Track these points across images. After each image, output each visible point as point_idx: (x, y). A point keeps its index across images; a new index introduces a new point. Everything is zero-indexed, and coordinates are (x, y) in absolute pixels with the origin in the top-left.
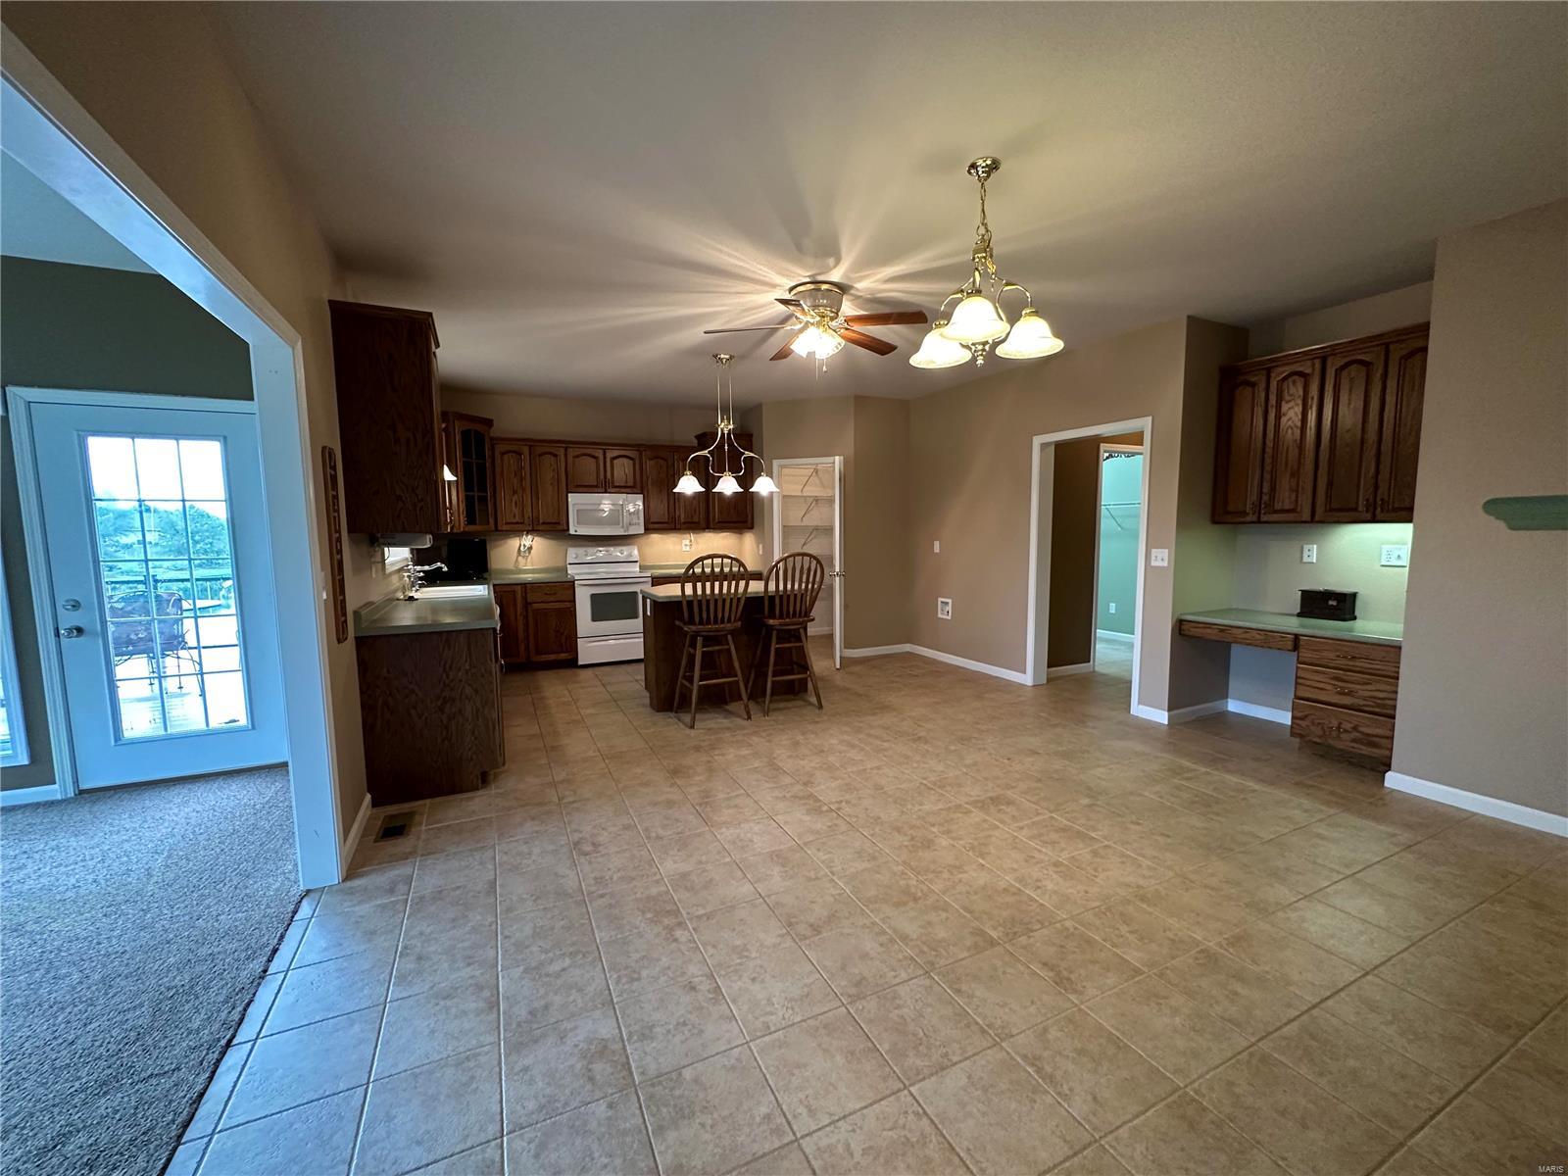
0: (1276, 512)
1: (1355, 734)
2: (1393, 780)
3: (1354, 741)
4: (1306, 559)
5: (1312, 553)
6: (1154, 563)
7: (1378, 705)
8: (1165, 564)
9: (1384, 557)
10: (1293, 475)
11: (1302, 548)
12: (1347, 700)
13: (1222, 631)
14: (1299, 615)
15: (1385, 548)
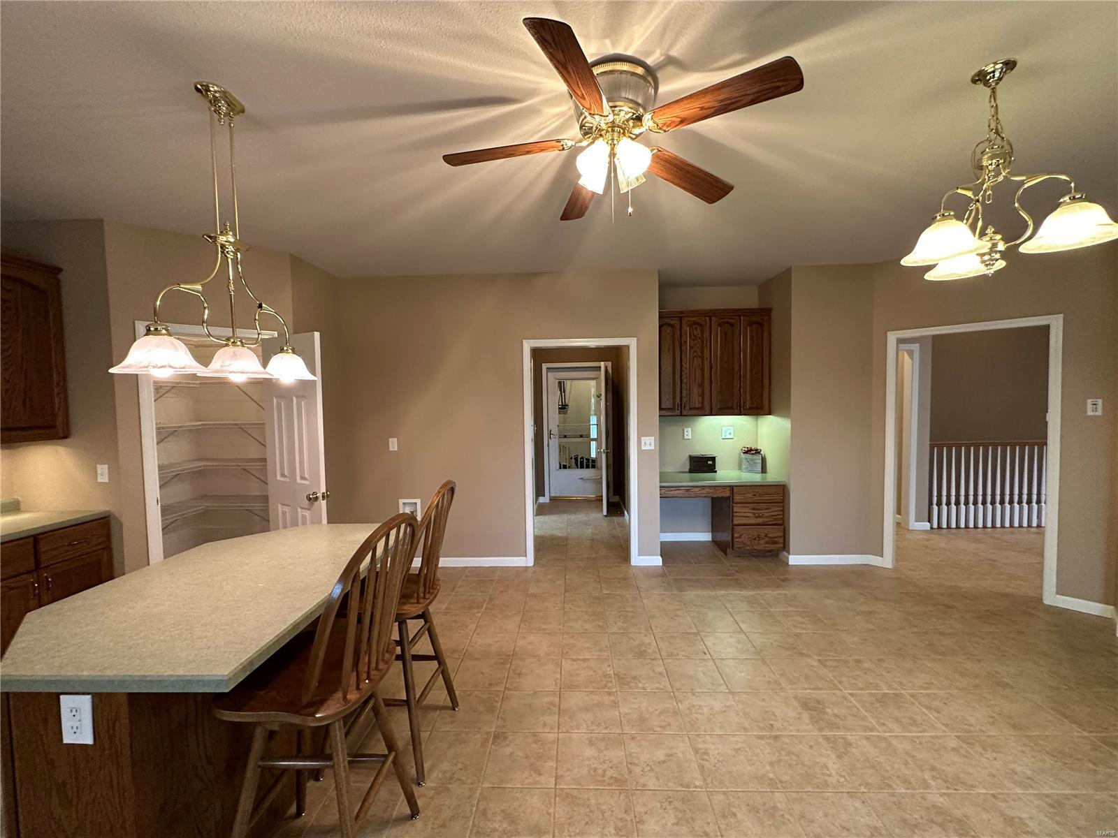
0: (691, 409)
1: (767, 539)
2: (794, 560)
3: (766, 543)
4: (686, 437)
5: (688, 433)
6: (643, 448)
7: (775, 520)
8: (652, 447)
9: (723, 434)
10: (699, 386)
11: (683, 430)
12: (760, 521)
13: (687, 490)
14: (691, 471)
15: (724, 429)
